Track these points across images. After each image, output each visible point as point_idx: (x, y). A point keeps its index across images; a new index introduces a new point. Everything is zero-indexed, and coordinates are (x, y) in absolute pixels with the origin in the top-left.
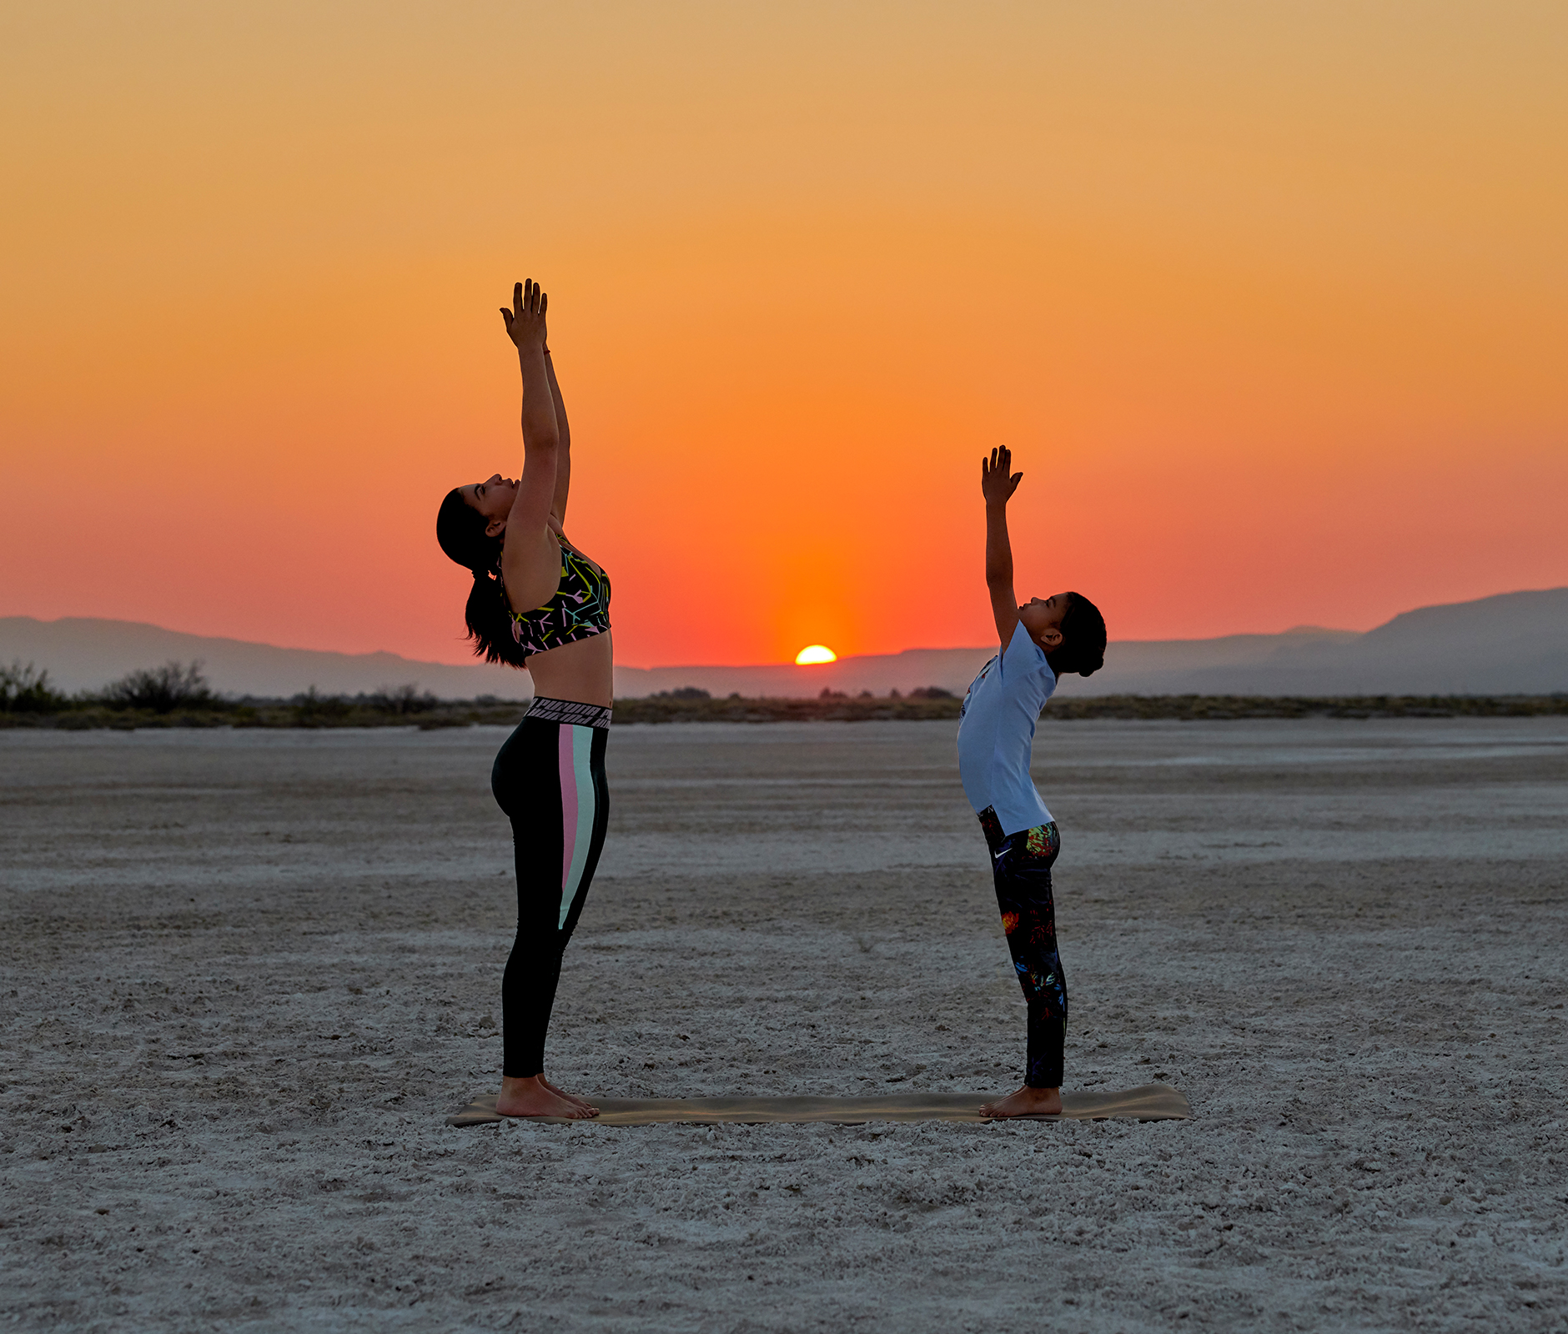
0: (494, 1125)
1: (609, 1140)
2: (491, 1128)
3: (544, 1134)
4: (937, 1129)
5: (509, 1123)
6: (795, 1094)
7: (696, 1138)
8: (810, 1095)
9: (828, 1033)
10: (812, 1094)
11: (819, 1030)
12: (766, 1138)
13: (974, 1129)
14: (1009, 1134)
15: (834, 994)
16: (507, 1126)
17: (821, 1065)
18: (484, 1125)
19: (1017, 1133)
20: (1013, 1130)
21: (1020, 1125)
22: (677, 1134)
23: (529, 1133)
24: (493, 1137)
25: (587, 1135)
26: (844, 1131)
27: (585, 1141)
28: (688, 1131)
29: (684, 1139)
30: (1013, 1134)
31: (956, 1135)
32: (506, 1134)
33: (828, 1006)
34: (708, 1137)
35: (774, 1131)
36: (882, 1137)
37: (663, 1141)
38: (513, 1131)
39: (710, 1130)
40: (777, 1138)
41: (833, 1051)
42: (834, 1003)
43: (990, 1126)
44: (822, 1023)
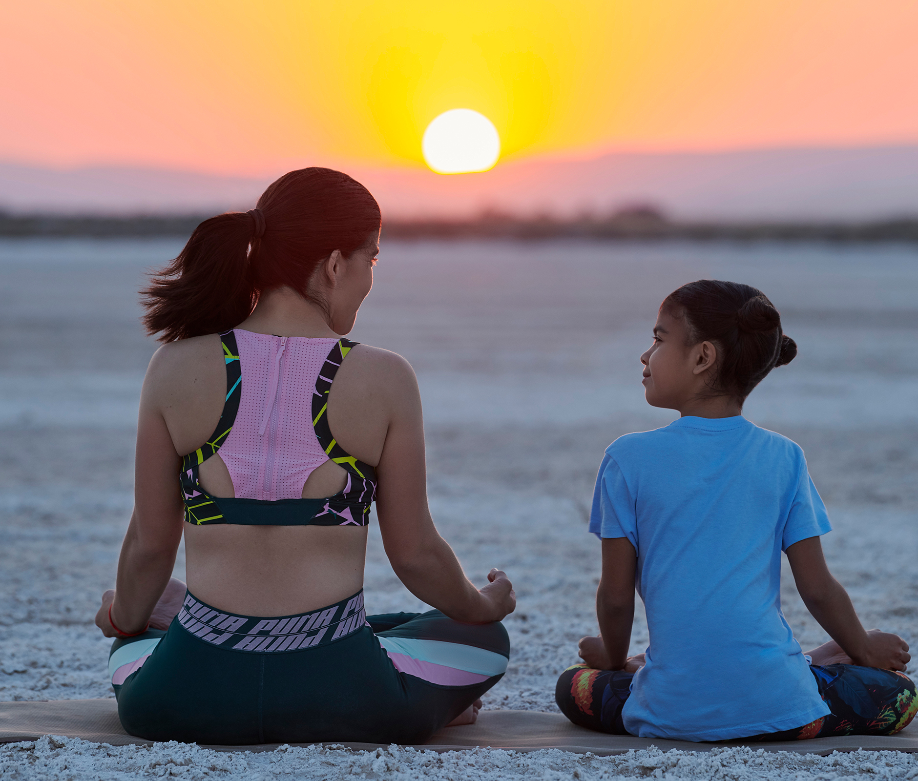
0: (27, 744)
1: (213, 769)
2: (22, 749)
3: (108, 760)
4: (745, 762)
5: (51, 742)
6: (506, 709)
7: (355, 769)
8: (530, 711)
9: (548, 627)
10: (536, 711)
11: (535, 623)
12: (469, 770)
13: (804, 763)
14: (862, 771)
15: (552, 575)
16: (47, 747)
17: (544, 670)
18: (11, 745)
19: (876, 769)
20: (869, 765)
21: (878, 758)
22: (322, 763)
23: (84, 758)
24: (25, 761)
25: (179, 761)
26: (594, 763)
27: (175, 770)
28: (339, 759)
29: (336, 770)
30: (869, 771)
31: (778, 771)
32: (47, 758)
33: (542, 592)
34: (375, 767)
35: (482, 761)
36: (658, 772)
37: (302, 774)
38: (58, 755)
39: (378, 756)
40: (486, 771)
41: (561, 651)
42: (552, 588)
43: (830, 759)
44: (536, 612)
